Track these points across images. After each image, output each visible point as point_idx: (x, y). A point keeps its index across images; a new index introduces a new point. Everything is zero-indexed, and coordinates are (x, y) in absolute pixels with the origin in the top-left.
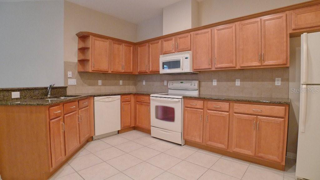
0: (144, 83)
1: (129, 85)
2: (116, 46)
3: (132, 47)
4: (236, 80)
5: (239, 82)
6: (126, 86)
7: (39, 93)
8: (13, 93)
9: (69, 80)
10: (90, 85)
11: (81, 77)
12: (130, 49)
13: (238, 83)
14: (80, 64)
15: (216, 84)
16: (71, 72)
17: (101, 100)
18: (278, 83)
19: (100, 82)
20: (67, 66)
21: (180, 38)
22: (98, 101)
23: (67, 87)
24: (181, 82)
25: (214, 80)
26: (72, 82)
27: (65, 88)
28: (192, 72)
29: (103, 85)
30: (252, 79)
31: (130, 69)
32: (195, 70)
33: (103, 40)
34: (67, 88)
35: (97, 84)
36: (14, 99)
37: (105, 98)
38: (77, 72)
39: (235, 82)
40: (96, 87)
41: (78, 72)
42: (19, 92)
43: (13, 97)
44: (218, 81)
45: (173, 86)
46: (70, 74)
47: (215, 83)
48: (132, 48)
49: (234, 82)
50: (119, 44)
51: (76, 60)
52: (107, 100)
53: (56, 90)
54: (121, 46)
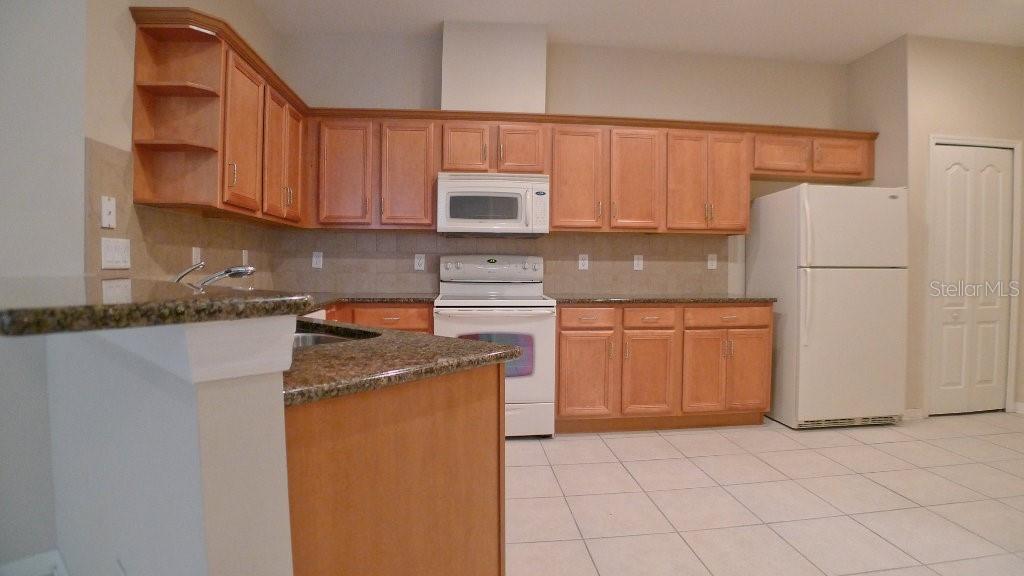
0: (318, 262)
1: (260, 268)
2: (274, 109)
3: (302, 122)
4: (636, 257)
5: (641, 262)
9: (105, 242)
11: (143, 230)
12: (298, 130)
13: (639, 264)
15: (586, 267)
16: (113, 201)
18: (712, 264)
20: (97, 164)
21: (509, 132)
24: (489, 261)
25: (581, 256)
26: (117, 252)
30: (665, 256)
31: (298, 208)
32: (556, 227)
33: (253, 72)
38: (130, 202)
39: (633, 261)
41: (136, 203)
44: (592, 259)
45: (461, 271)
46: (109, 210)
47: (584, 264)
48: (300, 126)
49: (629, 263)
50: (279, 102)
51: (126, 141)
54: (283, 112)
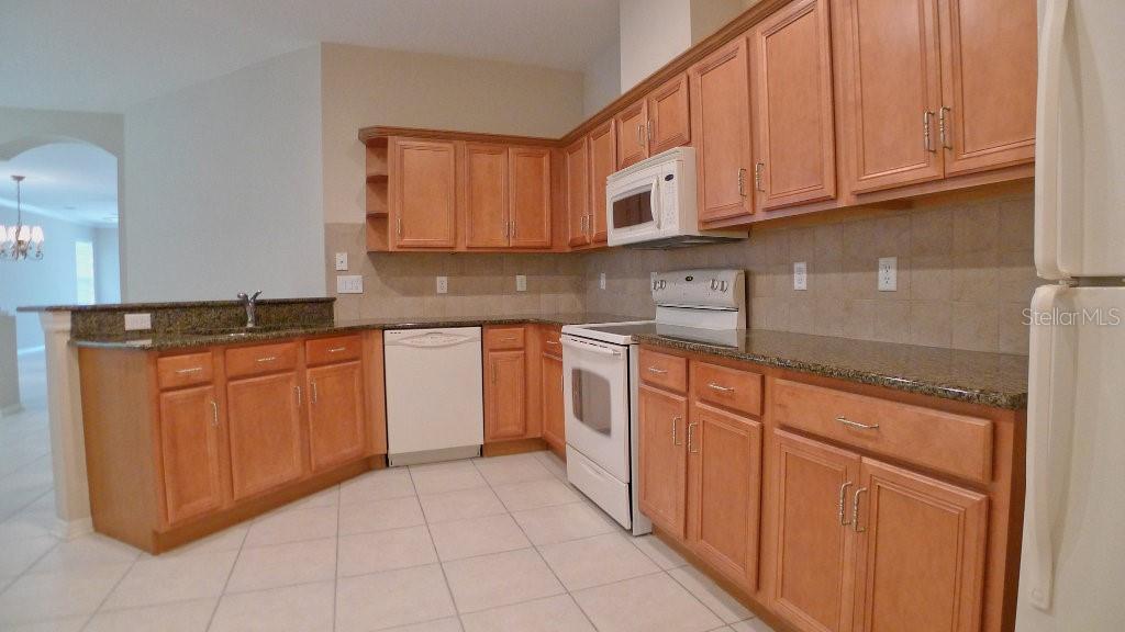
0: (603, 283)
1: (554, 290)
2: (483, 161)
3: (548, 156)
4: (882, 261)
5: (893, 273)
6: (542, 296)
7: (219, 318)
8: (128, 317)
9: (340, 279)
10: (407, 292)
11: (377, 269)
12: (541, 166)
13: (887, 277)
14: (375, 229)
15: (804, 285)
16: (345, 255)
17: (408, 342)
19: (442, 283)
20: (334, 236)
21: (660, 99)
22: (394, 343)
23: (334, 299)
24: (687, 279)
25: (797, 265)
26: (349, 284)
27: (327, 303)
28: (698, 234)
29: (453, 291)
30: (947, 256)
31: (542, 237)
32: (706, 223)
33: (436, 145)
34: (335, 303)
35: (432, 291)
36: (133, 331)
37: (423, 336)
38: (364, 252)
39: (877, 270)
40: (429, 300)
41: (369, 253)
42: (149, 315)
43: (128, 327)
44: (811, 269)
45: (664, 291)
46: (341, 260)
47: (800, 279)
48: (546, 161)
49: (871, 274)
50: (491, 153)
51: (361, 218)
52: (428, 341)
53: (287, 307)
54: (501, 159)
